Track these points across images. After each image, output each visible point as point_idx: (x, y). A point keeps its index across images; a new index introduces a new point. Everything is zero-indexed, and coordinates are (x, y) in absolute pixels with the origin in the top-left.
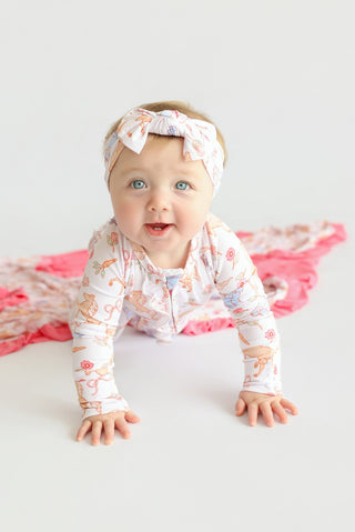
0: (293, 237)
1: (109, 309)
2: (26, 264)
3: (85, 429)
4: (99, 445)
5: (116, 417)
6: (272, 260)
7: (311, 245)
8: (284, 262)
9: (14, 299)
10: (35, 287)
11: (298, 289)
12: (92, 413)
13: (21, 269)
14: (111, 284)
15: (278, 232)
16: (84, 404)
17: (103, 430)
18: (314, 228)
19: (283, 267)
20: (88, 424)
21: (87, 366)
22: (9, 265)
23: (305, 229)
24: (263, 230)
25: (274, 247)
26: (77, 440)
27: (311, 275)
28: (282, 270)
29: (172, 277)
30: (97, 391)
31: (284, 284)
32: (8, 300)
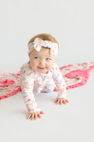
0: (83, 66)
1: (32, 85)
2: (14, 74)
3: (30, 116)
4: (33, 120)
5: (38, 113)
6: (78, 72)
7: (88, 68)
8: (81, 72)
9: (11, 83)
10: (17, 79)
11: (85, 79)
12: (32, 112)
13: (13, 75)
14: (32, 78)
15: (79, 65)
16: (29, 110)
17: (34, 116)
18: (88, 63)
19: (81, 74)
20: (31, 115)
21: (29, 100)
22: (10, 74)
23: (86, 64)
24: (76, 64)
25: (78, 69)
26: (28, 119)
27: (88, 76)
28: (80, 74)
29: (46, 76)
30: (32, 106)
31: (81, 78)
32: (10, 83)
